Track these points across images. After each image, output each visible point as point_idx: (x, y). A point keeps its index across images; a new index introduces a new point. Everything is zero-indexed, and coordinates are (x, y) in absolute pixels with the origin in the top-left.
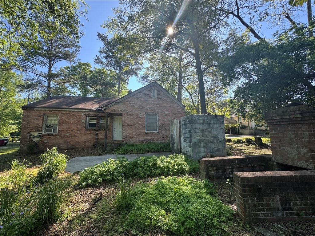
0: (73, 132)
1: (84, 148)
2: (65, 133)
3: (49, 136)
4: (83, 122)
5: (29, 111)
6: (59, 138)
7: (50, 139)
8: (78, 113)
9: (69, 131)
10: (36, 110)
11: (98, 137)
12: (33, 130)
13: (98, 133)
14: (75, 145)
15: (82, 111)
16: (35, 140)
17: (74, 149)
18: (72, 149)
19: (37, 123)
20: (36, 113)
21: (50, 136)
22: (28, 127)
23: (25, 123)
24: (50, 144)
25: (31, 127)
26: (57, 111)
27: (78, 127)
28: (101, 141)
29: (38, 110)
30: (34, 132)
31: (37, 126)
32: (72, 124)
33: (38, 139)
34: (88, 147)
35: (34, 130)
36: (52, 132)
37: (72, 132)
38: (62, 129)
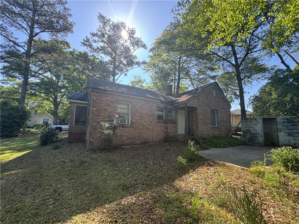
0: (146, 124)
1: (156, 142)
2: (138, 125)
3: (122, 127)
4: (155, 114)
5: (100, 94)
6: (133, 131)
7: (124, 131)
8: (150, 103)
9: (142, 123)
10: (108, 94)
11: (167, 130)
12: (104, 120)
13: (167, 126)
14: (148, 138)
15: (153, 101)
16: (106, 132)
17: (147, 143)
18: (145, 143)
19: (109, 110)
20: (108, 98)
21: (124, 127)
22: (99, 115)
23: (95, 109)
24: (123, 138)
25: (103, 115)
26: (130, 98)
27: (150, 118)
28: (170, 134)
29: (111, 94)
30: (104, 121)
31: (109, 114)
32: (145, 115)
33: (109, 131)
34: (159, 141)
35: (107, 120)
36: (126, 123)
37: (144, 124)
38: (136, 120)
